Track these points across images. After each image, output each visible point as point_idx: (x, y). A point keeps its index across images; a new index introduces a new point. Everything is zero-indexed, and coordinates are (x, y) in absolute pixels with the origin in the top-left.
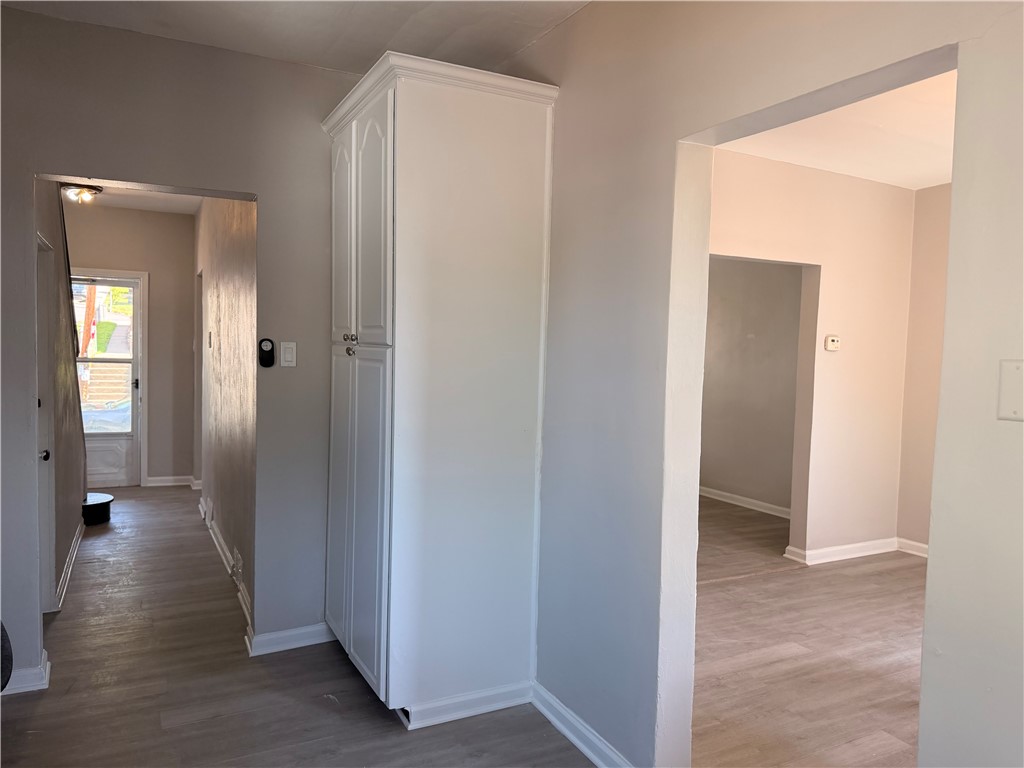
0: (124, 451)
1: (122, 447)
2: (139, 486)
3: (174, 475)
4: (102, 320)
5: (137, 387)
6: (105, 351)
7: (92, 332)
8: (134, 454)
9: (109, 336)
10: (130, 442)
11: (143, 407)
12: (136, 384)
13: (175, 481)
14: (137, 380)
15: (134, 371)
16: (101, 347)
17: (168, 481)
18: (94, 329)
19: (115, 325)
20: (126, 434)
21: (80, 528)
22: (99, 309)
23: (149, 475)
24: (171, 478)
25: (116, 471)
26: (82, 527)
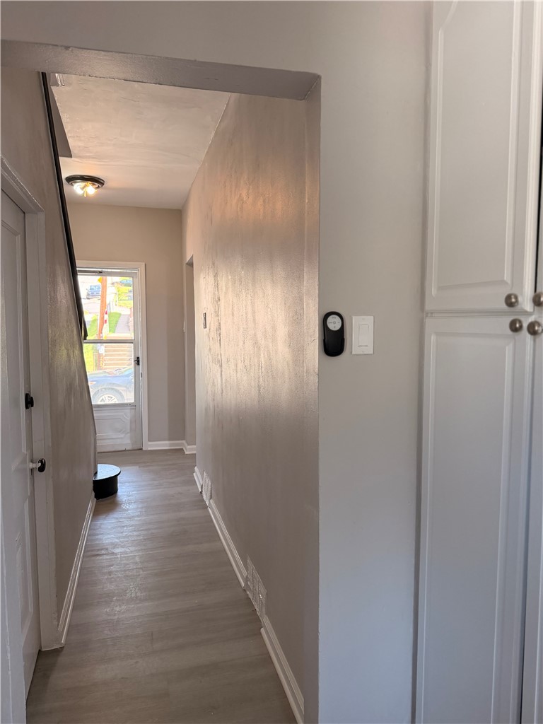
0: (129, 419)
1: (127, 415)
2: (142, 449)
3: (170, 440)
4: (112, 311)
5: (138, 364)
6: (114, 332)
7: (105, 319)
8: (136, 422)
9: (117, 321)
10: (133, 411)
11: (144, 382)
12: (138, 361)
13: (171, 445)
14: (138, 358)
15: (135, 349)
16: (112, 330)
17: (164, 445)
18: (106, 317)
19: (120, 314)
20: (130, 404)
21: (91, 504)
22: (109, 304)
23: (149, 440)
24: (167, 442)
25: (122, 436)
26: (93, 502)
